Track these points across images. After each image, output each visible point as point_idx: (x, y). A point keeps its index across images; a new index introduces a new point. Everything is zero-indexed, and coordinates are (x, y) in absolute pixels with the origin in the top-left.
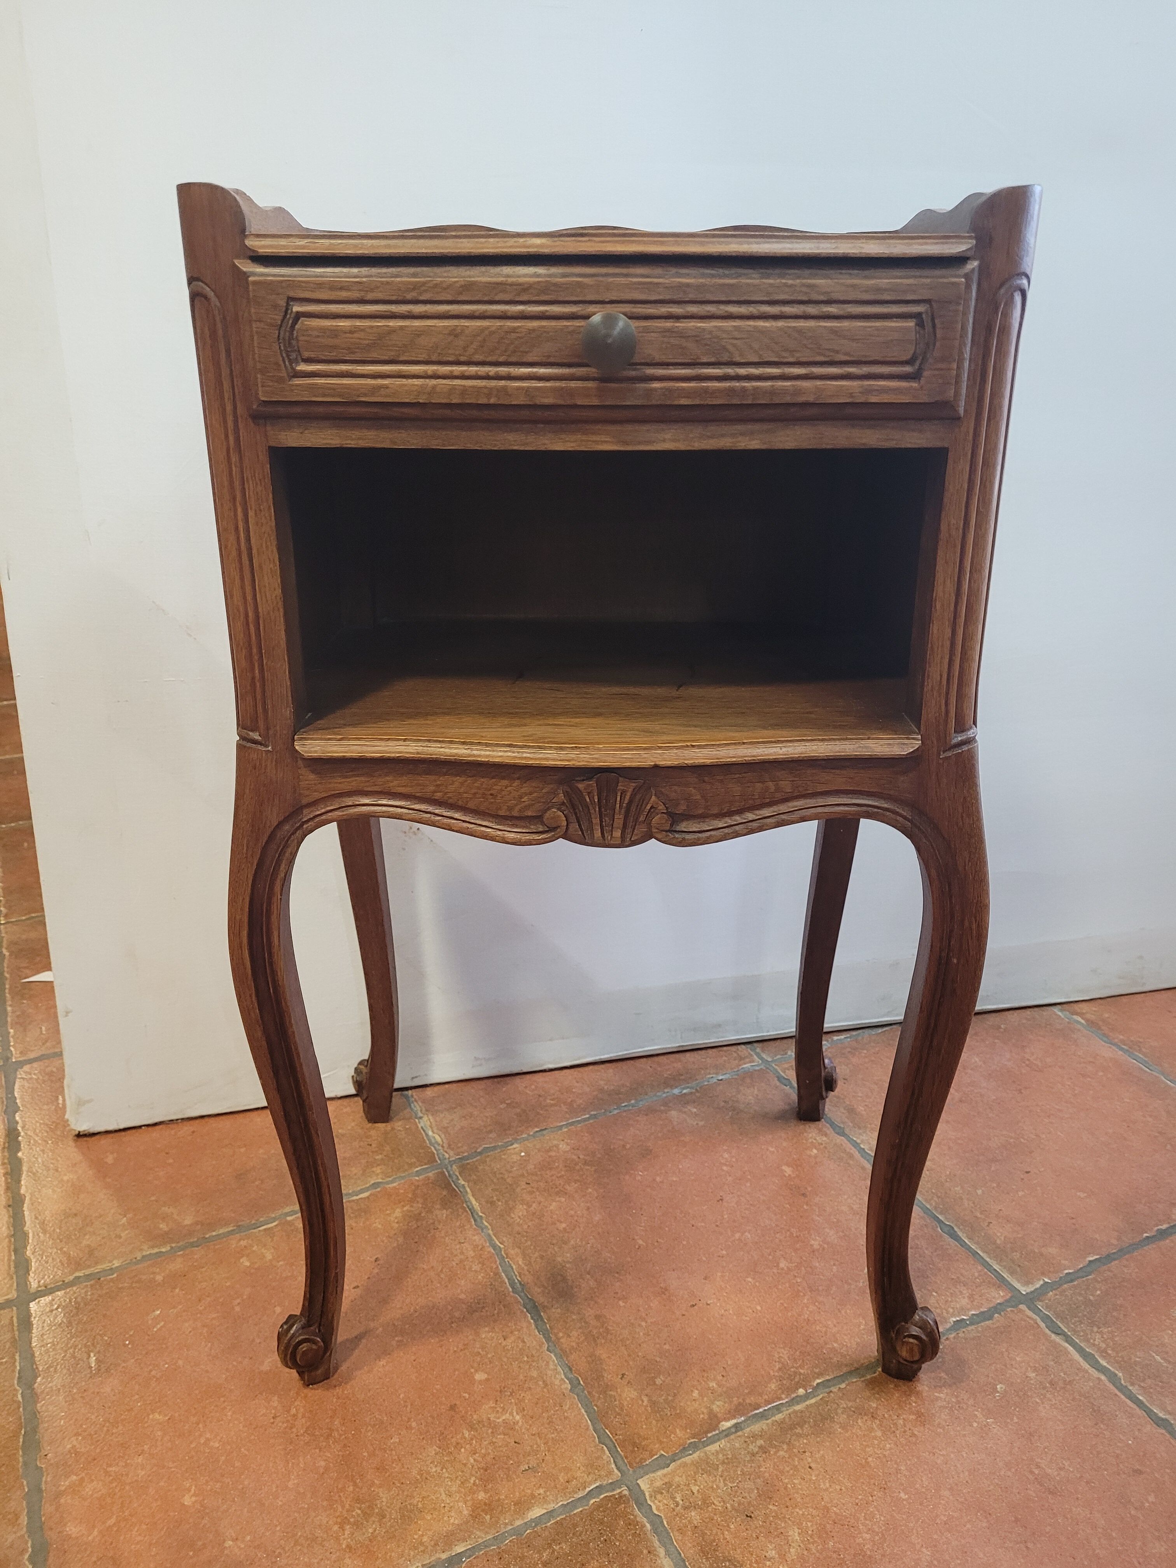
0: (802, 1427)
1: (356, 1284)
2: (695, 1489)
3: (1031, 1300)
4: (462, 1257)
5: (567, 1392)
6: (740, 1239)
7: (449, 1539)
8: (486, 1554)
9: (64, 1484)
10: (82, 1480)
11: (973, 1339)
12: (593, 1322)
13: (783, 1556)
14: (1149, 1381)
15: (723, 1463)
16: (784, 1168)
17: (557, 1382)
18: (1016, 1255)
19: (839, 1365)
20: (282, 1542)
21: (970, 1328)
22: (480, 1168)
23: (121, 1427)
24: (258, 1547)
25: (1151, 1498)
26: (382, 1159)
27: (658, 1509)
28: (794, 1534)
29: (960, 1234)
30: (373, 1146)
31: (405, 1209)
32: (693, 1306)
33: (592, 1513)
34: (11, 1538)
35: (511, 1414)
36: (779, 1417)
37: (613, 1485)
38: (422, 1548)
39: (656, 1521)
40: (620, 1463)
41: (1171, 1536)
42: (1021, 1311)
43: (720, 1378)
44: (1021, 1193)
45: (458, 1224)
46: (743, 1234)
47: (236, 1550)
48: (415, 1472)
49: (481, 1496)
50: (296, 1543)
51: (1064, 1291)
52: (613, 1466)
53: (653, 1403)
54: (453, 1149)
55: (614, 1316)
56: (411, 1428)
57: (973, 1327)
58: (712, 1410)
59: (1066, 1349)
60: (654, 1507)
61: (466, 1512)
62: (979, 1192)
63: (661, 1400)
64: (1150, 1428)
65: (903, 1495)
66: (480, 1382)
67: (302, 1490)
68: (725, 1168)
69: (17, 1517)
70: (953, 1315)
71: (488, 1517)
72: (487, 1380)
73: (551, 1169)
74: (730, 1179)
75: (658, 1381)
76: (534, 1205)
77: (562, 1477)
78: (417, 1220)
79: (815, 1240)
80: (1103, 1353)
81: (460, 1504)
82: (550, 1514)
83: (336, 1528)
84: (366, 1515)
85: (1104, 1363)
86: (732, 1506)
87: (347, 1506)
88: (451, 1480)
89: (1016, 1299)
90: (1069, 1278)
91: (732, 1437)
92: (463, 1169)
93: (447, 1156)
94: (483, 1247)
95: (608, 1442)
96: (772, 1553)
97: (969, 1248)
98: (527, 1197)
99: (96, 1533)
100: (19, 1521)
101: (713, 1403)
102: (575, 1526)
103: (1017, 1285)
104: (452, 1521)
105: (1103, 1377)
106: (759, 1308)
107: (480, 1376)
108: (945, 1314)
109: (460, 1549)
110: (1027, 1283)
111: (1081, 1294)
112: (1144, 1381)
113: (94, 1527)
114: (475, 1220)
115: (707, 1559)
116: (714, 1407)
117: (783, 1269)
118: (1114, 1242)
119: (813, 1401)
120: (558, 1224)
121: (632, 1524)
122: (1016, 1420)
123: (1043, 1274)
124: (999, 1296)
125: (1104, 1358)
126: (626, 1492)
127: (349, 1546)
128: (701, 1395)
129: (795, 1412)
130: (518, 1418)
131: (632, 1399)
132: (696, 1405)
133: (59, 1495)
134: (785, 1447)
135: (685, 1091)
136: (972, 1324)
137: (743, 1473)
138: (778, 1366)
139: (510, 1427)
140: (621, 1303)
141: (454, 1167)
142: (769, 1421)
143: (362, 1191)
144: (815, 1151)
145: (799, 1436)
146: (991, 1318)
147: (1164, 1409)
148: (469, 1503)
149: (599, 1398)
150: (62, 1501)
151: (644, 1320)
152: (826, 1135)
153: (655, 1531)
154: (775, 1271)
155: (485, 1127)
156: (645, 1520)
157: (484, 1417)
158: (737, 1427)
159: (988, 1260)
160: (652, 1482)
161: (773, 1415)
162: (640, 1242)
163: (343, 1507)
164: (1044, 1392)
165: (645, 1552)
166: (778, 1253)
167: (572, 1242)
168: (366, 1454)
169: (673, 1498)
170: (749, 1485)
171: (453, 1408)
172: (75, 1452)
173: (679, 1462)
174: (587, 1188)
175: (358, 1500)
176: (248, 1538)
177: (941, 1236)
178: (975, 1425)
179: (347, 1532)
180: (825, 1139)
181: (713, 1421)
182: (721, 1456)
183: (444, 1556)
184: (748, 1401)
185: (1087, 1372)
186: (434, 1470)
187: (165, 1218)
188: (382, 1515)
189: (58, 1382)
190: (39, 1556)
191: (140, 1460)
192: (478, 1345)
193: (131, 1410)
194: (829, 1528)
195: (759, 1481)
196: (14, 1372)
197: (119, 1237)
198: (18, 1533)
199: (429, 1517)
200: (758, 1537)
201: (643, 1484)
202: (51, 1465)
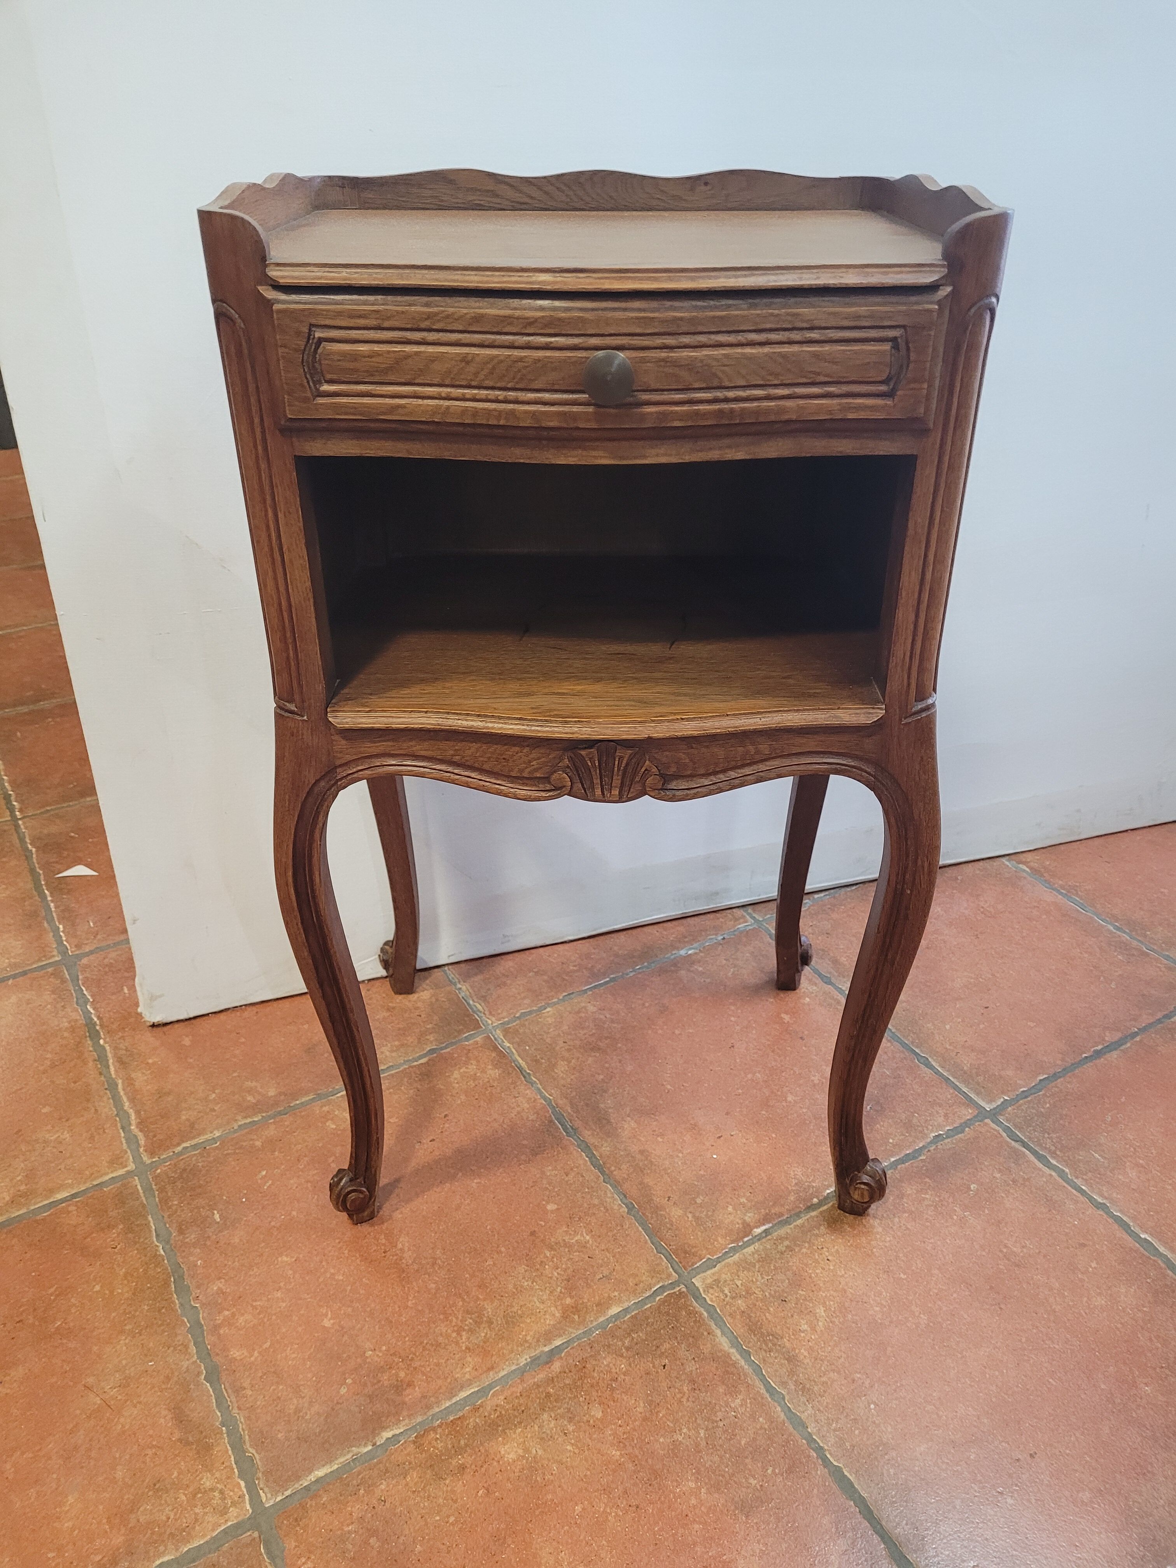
0: (819, 1229)
1: (431, 1138)
2: (739, 1283)
3: (994, 1115)
4: (519, 1109)
5: (625, 1215)
6: (752, 1080)
7: (548, 1336)
8: (579, 1345)
9: (219, 1319)
10: (233, 1315)
11: (949, 1149)
12: (638, 1156)
13: (814, 1329)
14: (1090, 1174)
15: (759, 1261)
16: (783, 1015)
17: (616, 1207)
18: (980, 1079)
20: (413, 1349)
21: (946, 1141)
22: (521, 1031)
23: (256, 1270)
24: (394, 1354)
25: (1094, 1265)
26: (433, 1028)
27: (712, 1301)
28: (821, 1311)
29: (934, 1064)
30: (423, 1016)
31: (462, 1071)
32: (720, 1137)
33: (659, 1307)
34: (185, 1364)
35: (582, 1235)
36: (799, 1222)
37: (673, 1285)
38: (527, 1345)
39: (711, 1309)
40: (676, 1267)
41: (1109, 1292)
42: (986, 1124)
43: (748, 1194)
44: (982, 1026)
45: (510, 1081)
46: (754, 1074)
47: (376, 1359)
48: (511, 1287)
49: (568, 1301)
50: (424, 1349)
51: (1020, 1106)
52: (671, 1270)
53: (697, 1219)
54: (494, 1016)
55: (655, 1150)
56: (501, 1252)
57: (949, 1140)
58: (745, 1220)
59: (1024, 1153)
60: (708, 1299)
61: (558, 1315)
62: (948, 1027)
63: (703, 1215)
64: (1091, 1210)
65: (902, 1276)
66: (552, 1212)
67: (420, 1308)
68: (732, 1019)
69: (186, 1347)
70: (932, 1131)
71: (576, 1317)
72: (558, 1209)
73: (583, 1028)
74: (738, 1028)
75: (699, 1201)
76: (573, 1061)
77: (631, 1282)
78: (474, 1080)
79: (814, 1076)
80: (1053, 1154)
81: (552, 1309)
82: (626, 1311)
83: (454, 1335)
84: (478, 1323)
85: (1054, 1162)
86: (770, 1294)
87: (460, 1318)
88: (542, 1291)
89: (982, 1114)
90: (1025, 1095)
91: (764, 1240)
92: (506, 1032)
93: (490, 1022)
94: (535, 1100)
95: (664, 1251)
96: (805, 1327)
97: (942, 1075)
98: (566, 1055)
99: (256, 1354)
100: (189, 1350)
101: (745, 1215)
102: (647, 1318)
103: (983, 1104)
104: (548, 1322)
105: (1053, 1174)
106: (774, 1136)
107: (551, 1207)
108: (926, 1131)
109: (558, 1342)
110: (990, 1102)
111: (1033, 1108)
112: (1086, 1174)
113: (254, 1350)
114: (524, 1077)
115: (755, 1335)
116: (746, 1218)
117: (790, 1102)
118: (1059, 1062)
119: (825, 1207)
120: (597, 1076)
121: (692, 1313)
122: (987, 1211)
123: (1003, 1093)
124: (968, 1113)
125: (1054, 1158)
126: (684, 1290)
127: (467, 1348)
128: (734, 1209)
129: (811, 1217)
130: (588, 1238)
131: (679, 1216)
132: (731, 1218)
133: (216, 1327)
134: (807, 1245)
135: (690, 952)
136: (947, 1137)
137: (776, 1268)
138: (794, 1181)
139: (583, 1246)
140: (659, 1139)
141: (498, 1031)
142: (792, 1226)
143: (420, 1057)
144: (808, 999)
145: (817, 1235)
146: (963, 1131)
147: (1102, 1195)
148: (560, 1308)
149: (652, 1218)
150: (222, 1332)
151: (681, 1152)
152: (816, 984)
153: (711, 1316)
154: (784, 1104)
155: (519, 994)
156: (702, 1310)
157: (560, 1239)
158: (766, 1232)
159: (958, 1084)
160: (704, 1280)
161: (795, 1221)
162: (669, 1087)
163: (457, 1318)
164: (1008, 1188)
165: (705, 1333)
166: (785, 1089)
167: (611, 1091)
168: (467, 1276)
169: (723, 1291)
170: (781, 1277)
171: (533, 1233)
172: (221, 1292)
173: (723, 1263)
174: (617, 1043)
175: (468, 1312)
176: (384, 1348)
177: (919, 1067)
178: (955, 1217)
179: (464, 1338)
180: (815, 988)
181: (747, 1229)
182: (756, 1256)
183: (547, 1349)
184: (773, 1211)
185: (1040, 1170)
186: (526, 1284)
187: (250, 1091)
188: (490, 1322)
189: (192, 1237)
190: (213, 1376)
191: (279, 1294)
192: (545, 1182)
193: (261, 1255)
194: (847, 1304)
195: (789, 1273)
196: (150, 1231)
197: (213, 1110)
198: (191, 1360)
199: (528, 1321)
200: (792, 1316)
201: (697, 1282)
202: (203, 1305)
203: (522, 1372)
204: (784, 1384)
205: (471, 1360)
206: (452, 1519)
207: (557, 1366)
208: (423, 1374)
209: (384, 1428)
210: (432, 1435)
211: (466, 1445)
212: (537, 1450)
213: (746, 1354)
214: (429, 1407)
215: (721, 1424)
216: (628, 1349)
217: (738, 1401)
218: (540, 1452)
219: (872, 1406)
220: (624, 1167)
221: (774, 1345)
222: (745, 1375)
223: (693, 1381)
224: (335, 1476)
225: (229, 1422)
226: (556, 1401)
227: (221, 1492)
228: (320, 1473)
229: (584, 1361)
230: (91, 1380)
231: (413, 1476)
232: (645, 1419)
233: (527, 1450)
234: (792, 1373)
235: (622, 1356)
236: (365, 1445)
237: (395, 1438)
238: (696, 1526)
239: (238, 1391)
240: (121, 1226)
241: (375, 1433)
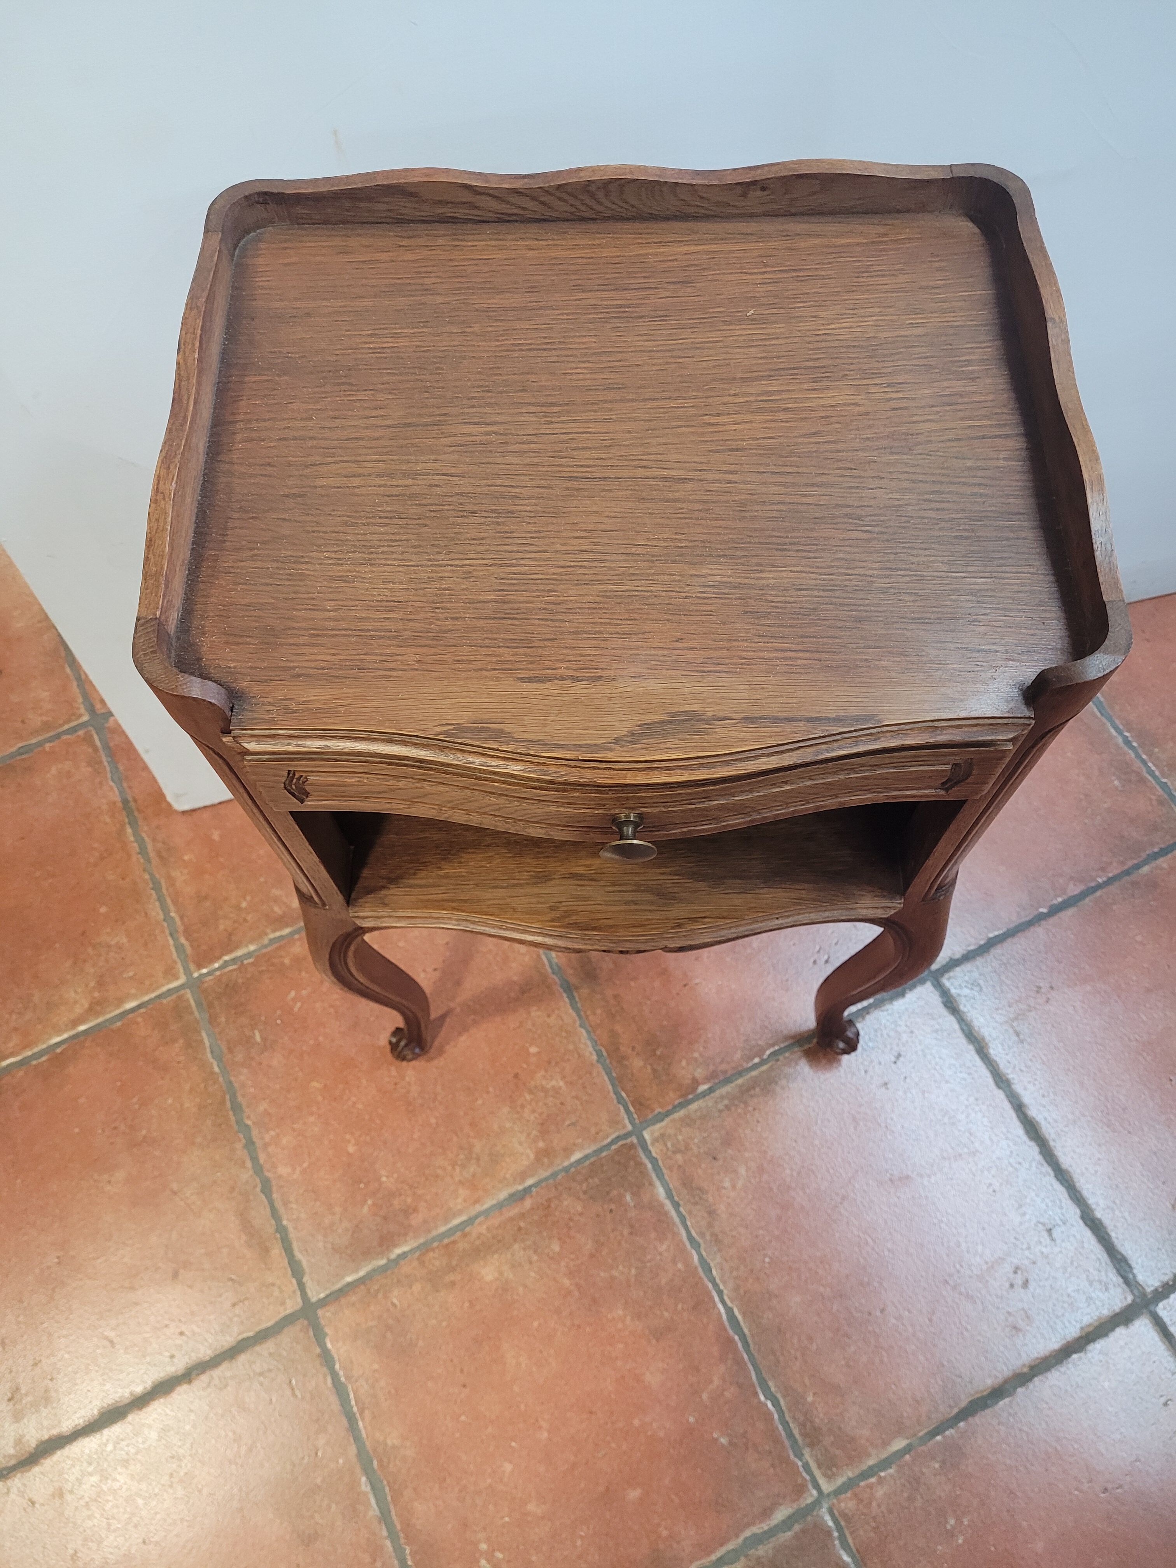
0: (755, 1090)
2: (680, 1138)
3: (936, 976)
5: (594, 1062)
7: (523, 1175)
8: (546, 1185)
9: (267, 1138)
10: (278, 1135)
12: (612, 1001)
13: (734, 1187)
15: (700, 1118)
17: (587, 1054)
19: (786, 1038)
20: (417, 1178)
23: (293, 1094)
24: (403, 1182)
27: (656, 1154)
28: (742, 1171)
32: (685, 985)
33: (614, 1156)
34: (245, 1177)
35: (557, 1080)
36: (740, 1081)
37: (627, 1135)
38: (506, 1182)
39: (654, 1161)
40: (631, 1118)
42: (927, 987)
43: (701, 1049)
47: (389, 1184)
48: (496, 1127)
49: (541, 1144)
50: (427, 1179)
52: (627, 1120)
53: (654, 1071)
55: (627, 995)
56: (488, 1092)
58: (693, 1076)
60: (653, 1152)
61: (532, 1156)
63: (660, 1068)
66: (534, 1055)
67: (423, 1141)
69: (244, 1162)
71: (546, 1159)
72: (539, 1053)
75: (658, 1053)
77: (593, 1131)
81: (528, 1150)
82: (586, 1157)
83: (449, 1168)
84: (468, 1159)
86: (704, 1151)
87: (455, 1153)
88: (520, 1133)
90: (970, 955)
91: (707, 1098)
95: (623, 1102)
96: (727, 1184)
99: (298, 1171)
100: (247, 1165)
101: (695, 1070)
102: (602, 1165)
104: (523, 1163)
107: (533, 1050)
109: (530, 1182)
113: (295, 1168)
115: (686, 1188)
116: (696, 1073)
118: (1015, 918)
119: (765, 1068)
121: (640, 1164)
126: (635, 1141)
127: (460, 1182)
128: (688, 1064)
129: (751, 1077)
130: (562, 1083)
131: (640, 1068)
132: (683, 1072)
133: (266, 1146)
134: (742, 1105)
137: (713, 1127)
138: (743, 1038)
139: (556, 1091)
140: (632, 984)
142: (733, 1085)
145: (752, 1096)
148: (534, 1150)
149: (617, 1066)
150: (270, 1150)
151: (649, 999)
153: (654, 1169)
156: (647, 1161)
157: (539, 1083)
158: (711, 1090)
160: (652, 1133)
161: (736, 1079)
163: (452, 1153)
165: (647, 1184)
168: (461, 1113)
169: (666, 1145)
170: (715, 1135)
171: (516, 1076)
172: (267, 1113)
173: (670, 1118)
175: (461, 1148)
176: (395, 1175)
179: (457, 1171)
181: (696, 1083)
182: (698, 1112)
183: (520, 1187)
184: (719, 1069)
186: (508, 1125)
187: (276, 900)
188: (478, 1159)
189: (239, 1057)
190: (267, 1189)
191: (312, 1119)
192: (530, 1023)
193: (296, 1080)
194: (765, 1165)
195: (723, 1132)
196: (205, 1048)
197: (245, 920)
198: (246, 1175)
199: (508, 1160)
200: (719, 1173)
201: (646, 1135)
202: (254, 1123)
203: (500, 1206)
204: (702, 1235)
205: (463, 1192)
206: (444, 1324)
207: (528, 1203)
208: (426, 1201)
209: (395, 1246)
210: (431, 1254)
211: (457, 1265)
212: (509, 1274)
213: (676, 1205)
214: (429, 1231)
215: (648, 1265)
216: (585, 1192)
217: (664, 1247)
218: (511, 1276)
219: (767, 1260)
220: (599, 1011)
221: (700, 1198)
222: (674, 1224)
223: (632, 1227)
224: (361, 1281)
225: (282, 1231)
226: (526, 1234)
227: (279, 1287)
228: (349, 1279)
229: (549, 1200)
230: (175, 1186)
231: (417, 1287)
232: (592, 1256)
233: (501, 1273)
234: (710, 1226)
235: (579, 1198)
236: (382, 1258)
237: (404, 1255)
238: (621, 1346)
239: (286, 1204)
240: (181, 1041)
241: (389, 1249)
